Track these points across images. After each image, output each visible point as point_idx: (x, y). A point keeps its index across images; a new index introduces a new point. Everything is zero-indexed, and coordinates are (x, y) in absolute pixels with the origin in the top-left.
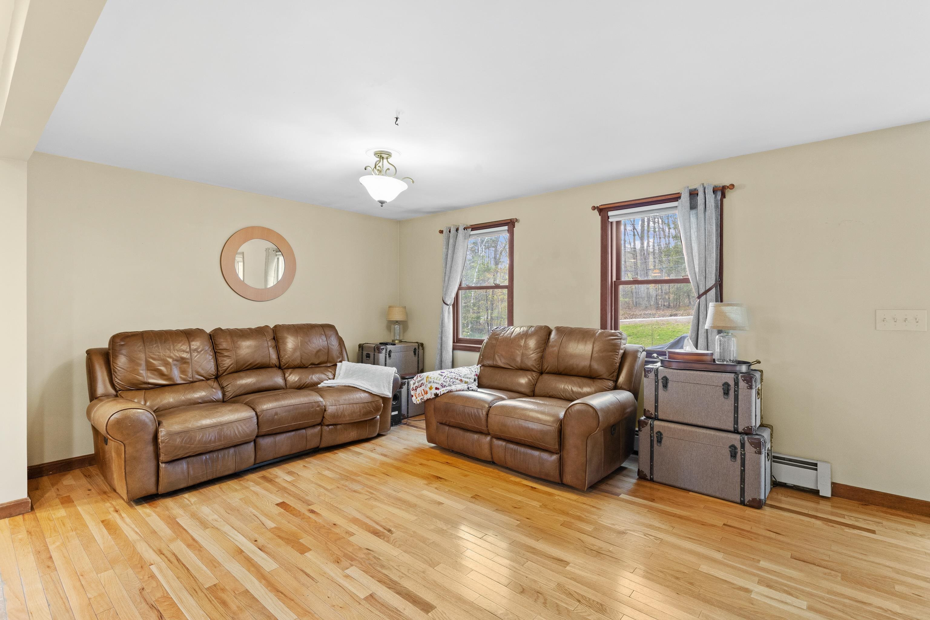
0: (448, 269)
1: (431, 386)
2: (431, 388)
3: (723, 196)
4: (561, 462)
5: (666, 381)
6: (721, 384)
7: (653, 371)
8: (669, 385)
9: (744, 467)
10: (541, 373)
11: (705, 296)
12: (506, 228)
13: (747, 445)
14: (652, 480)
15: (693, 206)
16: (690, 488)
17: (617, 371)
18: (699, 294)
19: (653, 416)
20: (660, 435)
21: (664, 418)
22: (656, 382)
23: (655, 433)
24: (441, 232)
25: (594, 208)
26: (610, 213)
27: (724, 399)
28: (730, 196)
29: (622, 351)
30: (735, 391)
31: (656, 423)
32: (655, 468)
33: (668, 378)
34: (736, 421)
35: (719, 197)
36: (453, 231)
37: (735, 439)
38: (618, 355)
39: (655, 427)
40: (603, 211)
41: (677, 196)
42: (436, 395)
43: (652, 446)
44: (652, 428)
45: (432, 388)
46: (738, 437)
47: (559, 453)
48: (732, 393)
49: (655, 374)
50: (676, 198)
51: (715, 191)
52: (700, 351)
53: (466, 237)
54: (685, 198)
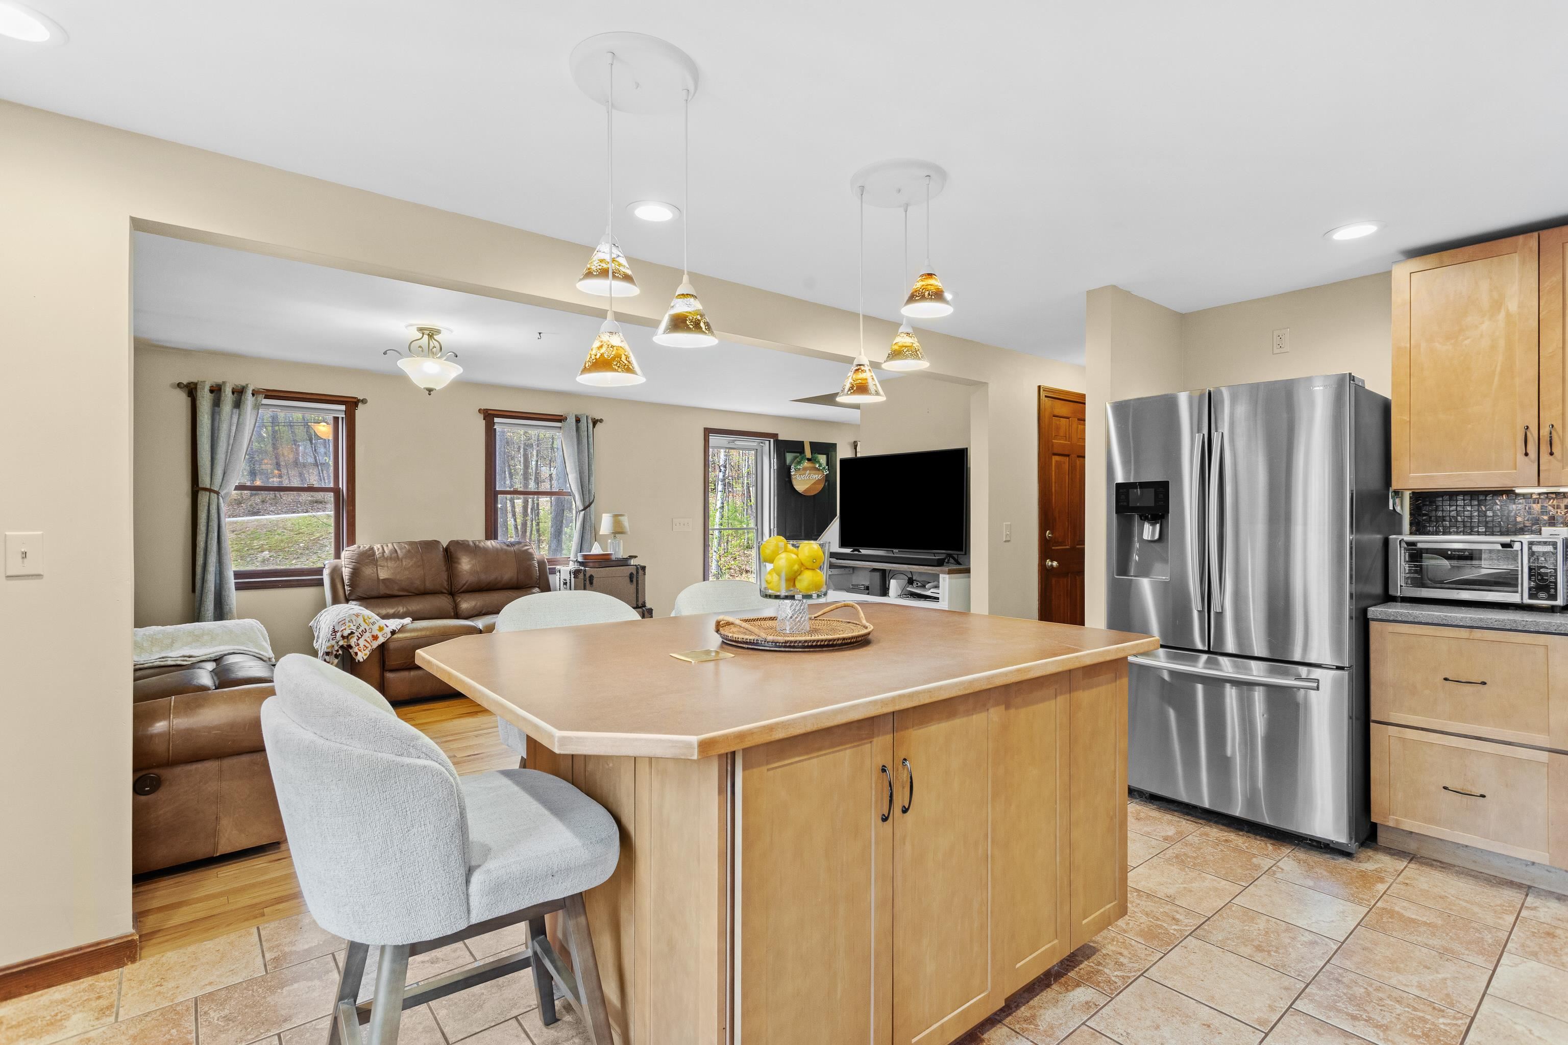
1: (380, 627)
2: (381, 629)
3: (595, 426)
5: (592, 578)
6: (628, 575)
7: (582, 572)
8: (594, 581)
10: (454, 594)
12: (343, 407)
15: (577, 430)
17: (539, 578)
22: (584, 580)
25: (481, 411)
26: (496, 420)
28: (598, 425)
29: (536, 560)
30: (637, 578)
33: (594, 575)
35: (592, 427)
36: (226, 391)
38: (536, 563)
40: (489, 416)
41: (562, 418)
45: (383, 627)
48: (635, 580)
50: (560, 419)
52: (602, 552)
53: (257, 406)
54: (572, 420)
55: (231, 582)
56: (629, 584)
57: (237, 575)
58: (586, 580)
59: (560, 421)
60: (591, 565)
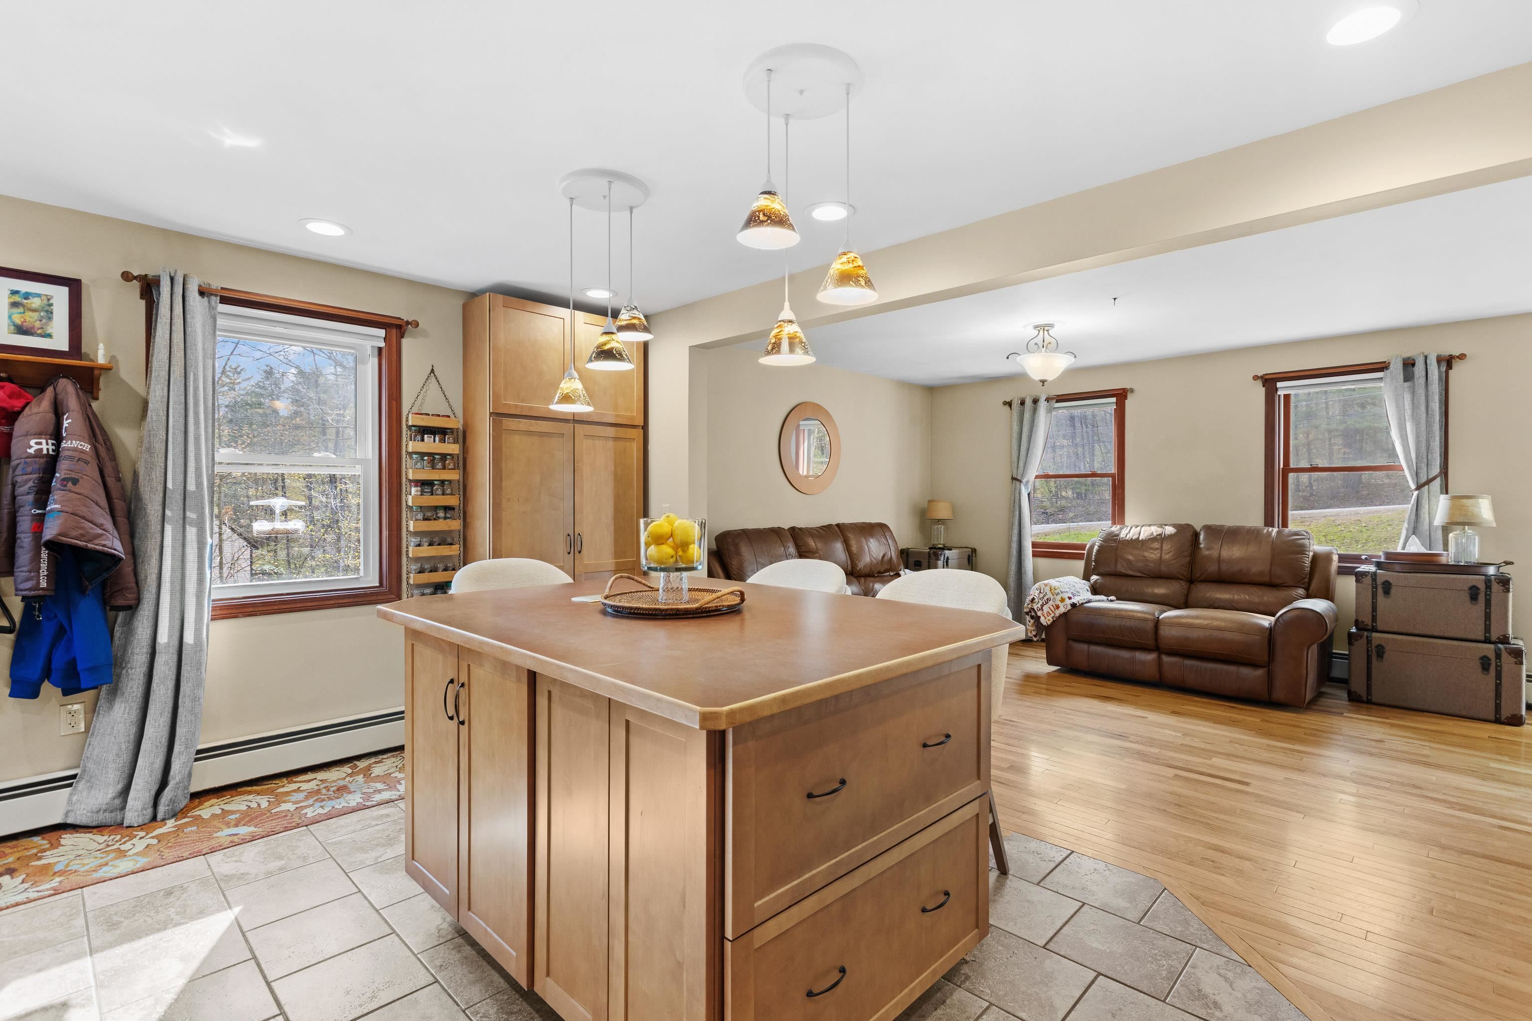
0: (1023, 452)
1: (1062, 598)
2: (1063, 600)
3: (1449, 366)
4: (1270, 676)
5: (1387, 587)
6: (1466, 588)
7: (1370, 575)
8: (1393, 591)
9: (1500, 680)
10: (1191, 581)
11: (1427, 486)
12: (1114, 400)
13: (1504, 655)
14: (1369, 702)
15: (1408, 377)
16: (1426, 707)
17: (1308, 577)
18: (1417, 483)
19: (1370, 627)
20: (1380, 651)
21: (1386, 629)
22: (1373, 587)
23: (1373, 647)
24: (1009, 404)
25: (1256, 378)
26: (1279, 385)
27: (1470, 605)
28: (1457, 367)
29: (1311, 554)
30: (1486, 595)
31: (1375, 635)
32: (1373, 688)
33: (1391, 581)
34: (1487, 629)
35: (1444, 369)
36: (1029, 403)
37: (1488, 649)
38: (1308, 558)
39: (1373, 639)
40: (1270, 382)
41: (1383, 365)
42: (1074, 605)
43: (1369, 662)
44: (1369, 641)
45: (1065, 599)
46: (1492, 646)
47: (1266, 667)
48: (1482, 598)
49: (1373, 579)
50: (1382, 367)
51: (1439, 360)
52: (1424, 550)
53: (1050, 410)
54: (1397, 368)
55: (1028, 550)
56: (1468, 603)
57: (1034, 545)
58: (1376, 588)
59: (1381, 370)
60: (1397, 568)
